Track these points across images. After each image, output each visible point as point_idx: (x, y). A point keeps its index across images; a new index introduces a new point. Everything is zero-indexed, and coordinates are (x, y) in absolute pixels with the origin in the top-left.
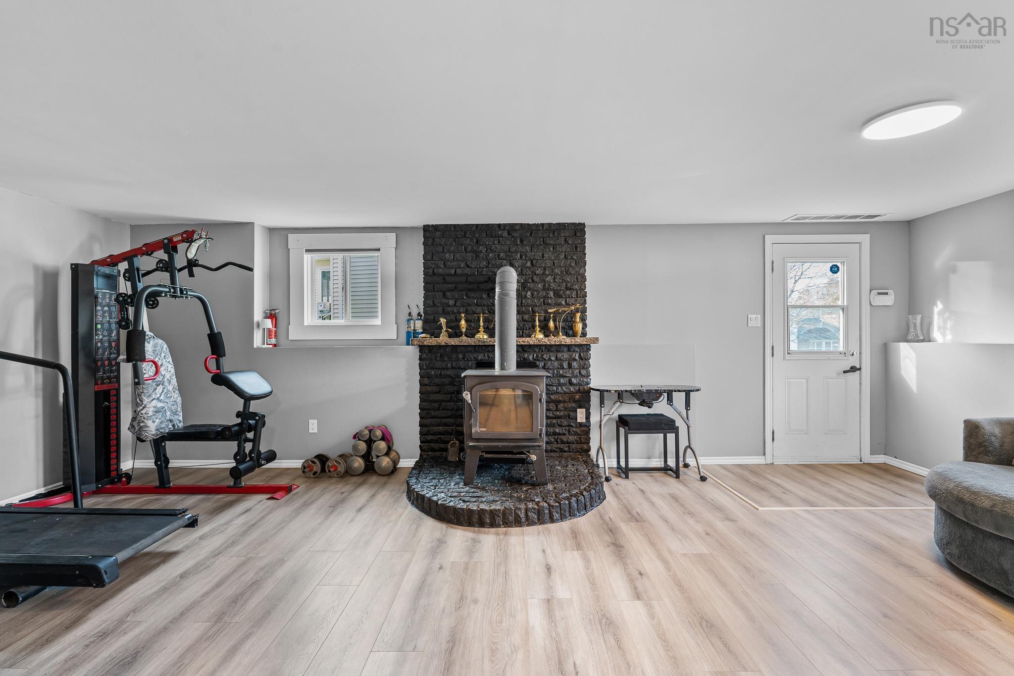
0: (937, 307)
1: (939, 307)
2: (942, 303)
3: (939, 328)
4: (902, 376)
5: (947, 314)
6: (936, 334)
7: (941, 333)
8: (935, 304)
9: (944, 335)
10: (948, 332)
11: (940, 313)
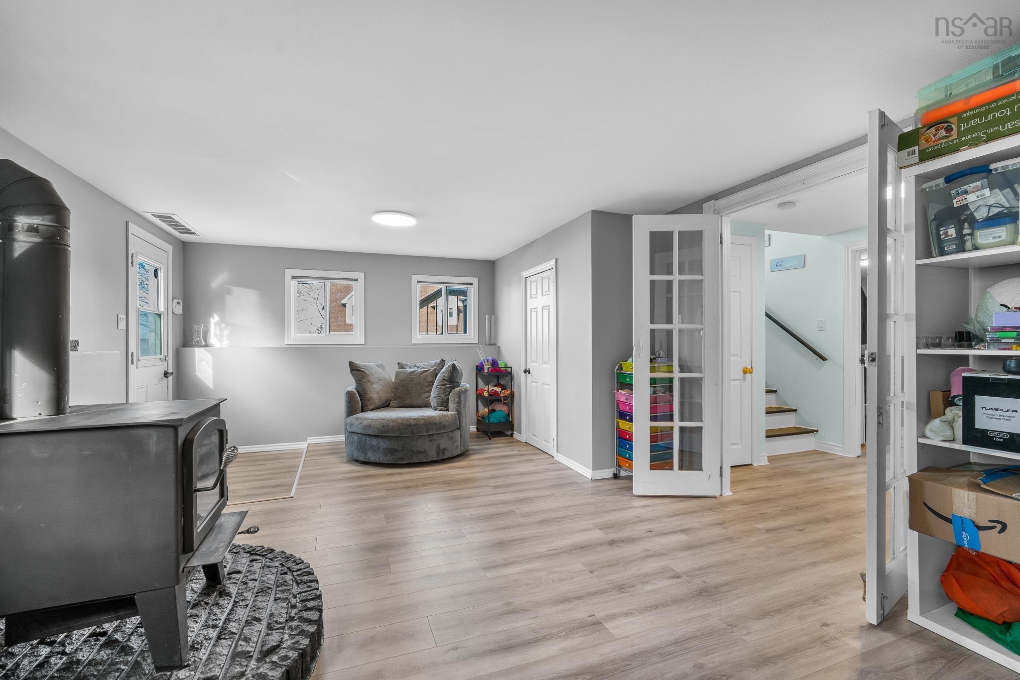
0: (213, 318)
1: (215, 319)
2: (217, 315)
3: (216, 336)
4: (197, 376)
5: (223, 325)
6: (213, 340)
7: (219, 340)
8: (211, 316)
9: (220, 341)
10: (225, 339)
11: (216, 324)
